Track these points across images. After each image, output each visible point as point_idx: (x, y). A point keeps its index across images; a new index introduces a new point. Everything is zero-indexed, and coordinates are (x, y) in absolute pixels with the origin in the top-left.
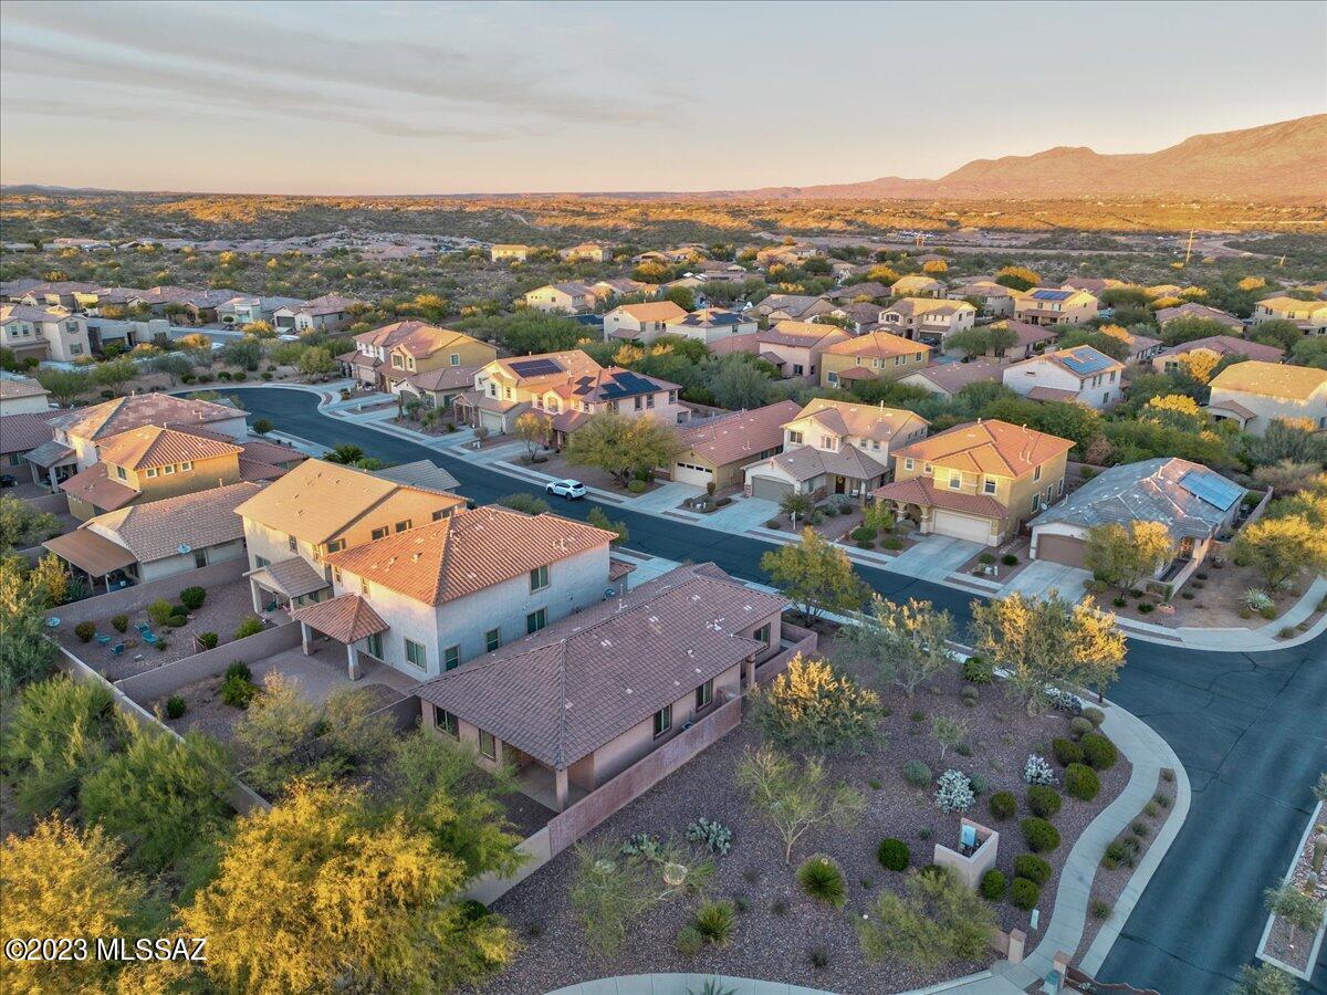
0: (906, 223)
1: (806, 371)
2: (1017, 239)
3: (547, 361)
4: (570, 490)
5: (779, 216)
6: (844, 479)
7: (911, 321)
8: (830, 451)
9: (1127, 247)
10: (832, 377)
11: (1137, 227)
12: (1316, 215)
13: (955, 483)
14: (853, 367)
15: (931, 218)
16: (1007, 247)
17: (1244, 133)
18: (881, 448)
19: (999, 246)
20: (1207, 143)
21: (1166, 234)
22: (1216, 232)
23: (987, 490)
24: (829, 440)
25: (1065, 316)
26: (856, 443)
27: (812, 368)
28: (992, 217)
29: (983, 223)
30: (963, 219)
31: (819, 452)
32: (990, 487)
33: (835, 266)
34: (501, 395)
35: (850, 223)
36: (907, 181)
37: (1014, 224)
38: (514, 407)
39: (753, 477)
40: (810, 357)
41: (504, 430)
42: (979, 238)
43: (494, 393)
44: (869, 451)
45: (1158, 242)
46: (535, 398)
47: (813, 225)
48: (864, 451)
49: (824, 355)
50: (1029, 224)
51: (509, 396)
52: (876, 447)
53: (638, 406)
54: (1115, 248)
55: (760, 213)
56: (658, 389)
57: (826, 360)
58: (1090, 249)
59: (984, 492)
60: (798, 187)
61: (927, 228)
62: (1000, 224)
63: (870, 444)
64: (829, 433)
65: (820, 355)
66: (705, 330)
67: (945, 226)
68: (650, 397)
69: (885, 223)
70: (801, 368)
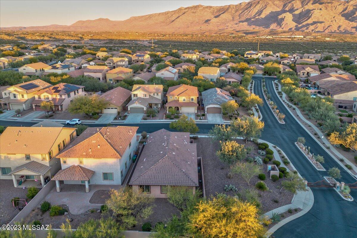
0: (67, 38)
1: (101, 79)
2: (100, 42)
3: (31, 84)
4: (77, 122)
5: (25, 36)
6: (152, 104)
7: (114, 64)
8: (146, 97)
9: (128, 44)
10: (110, 80)
11: (128, 39)
12: (162, 36)
13: (184, 100)
14: (116, 77)
15: (74, 36)
16: (99, 44)
17: (142, 17)
18: (159, 95)
19: (97, 44)
20: (135, 19)
21: (135, 40)
22: (145, 40)
23: (192, 100)
24: (145, 95)
25: (145, 60)
26: (152, 95)
27: (103, 78)
28: (92, 36)
29: (89, 38)
30: (84, 37)
31: (143, 98)
32: (192, 99)
33: (67, 50)
34: (19, 97)
35: (50, 37)
36: (60, 26)
37: (98, 38)
38: (27, 100)
39: (130, 108)
40: (102, 75)
41: (25, 109)
42: (89, 42)
43: (15, 97)
44: (156, 96)
45: (134, 42)
46: (36, 97)
47: (38, 38)
48: (154, 96)
49: (107, 74)
50: (102, 38)
51: (23, 97)
52: (157, 95)
53: (75, 94)
54: (125, 44)
55: (18, 35)
56: (80, 88)
57: (107, 75)
58: (120, 44)
59: (191, 101)
60: (25, 27)
61: (74, 39)
62: (94, 38)
63: (156, 94)
64: (145, 93)
65: (105, 75)
66: (61, 70)
67: (79, 39)
68: (77, 91)
69: (61, 37)
70: (99, 79)
